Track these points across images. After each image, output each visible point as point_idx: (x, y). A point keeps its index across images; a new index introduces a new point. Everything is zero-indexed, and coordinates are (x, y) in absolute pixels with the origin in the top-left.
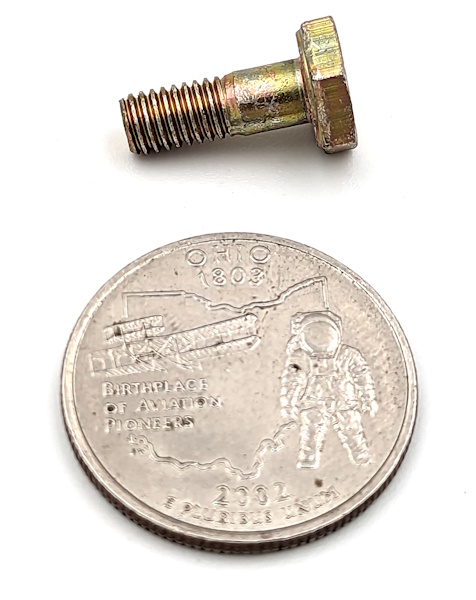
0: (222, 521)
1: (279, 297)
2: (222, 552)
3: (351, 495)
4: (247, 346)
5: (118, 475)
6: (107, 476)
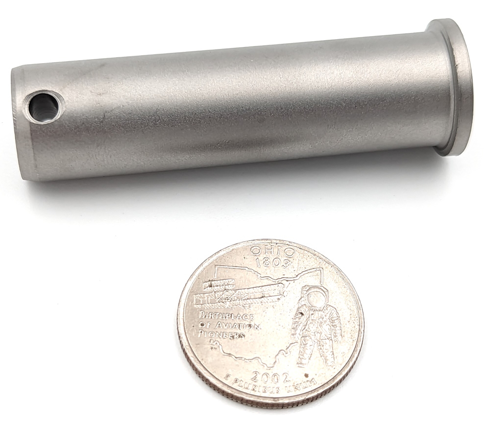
0: (254, 390)
1: (297, 276)
2: (252, 406)
3: (323, 384)
4: (277, 300)
5: (202, 359)
6: (196, 359)
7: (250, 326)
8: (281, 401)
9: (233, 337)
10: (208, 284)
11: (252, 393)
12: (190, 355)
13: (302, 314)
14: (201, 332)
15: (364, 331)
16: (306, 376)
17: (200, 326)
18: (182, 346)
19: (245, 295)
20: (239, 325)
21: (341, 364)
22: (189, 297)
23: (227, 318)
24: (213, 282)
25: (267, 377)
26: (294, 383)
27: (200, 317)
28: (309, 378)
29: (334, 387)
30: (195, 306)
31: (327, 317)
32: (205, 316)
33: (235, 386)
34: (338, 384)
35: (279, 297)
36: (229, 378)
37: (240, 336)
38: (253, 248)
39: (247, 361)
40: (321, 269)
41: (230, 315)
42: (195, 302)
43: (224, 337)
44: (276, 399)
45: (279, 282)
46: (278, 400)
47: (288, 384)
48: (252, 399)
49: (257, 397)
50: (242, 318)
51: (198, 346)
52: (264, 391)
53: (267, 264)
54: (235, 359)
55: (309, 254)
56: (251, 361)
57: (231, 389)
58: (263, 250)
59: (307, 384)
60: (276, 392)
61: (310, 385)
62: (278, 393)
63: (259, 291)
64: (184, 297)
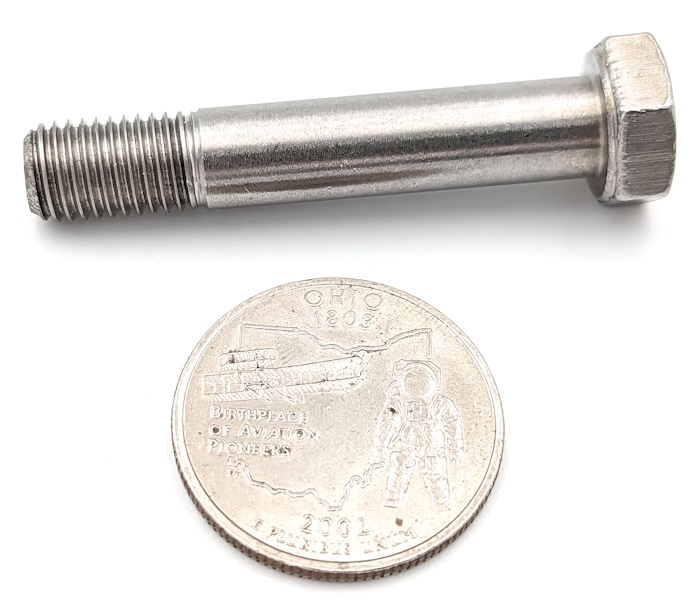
7: (300, 432)
8: (352, 569)
9: (269, 452)
10: (227, 358)
11: (303, 553)
12: (193, 483)
13: (392, 410)
14: (213, 443)
15: (503, 441)
16: (399, 522)
17: (211, 432)
18: (179, 467)
19: (293, 376)
20: (281, 431)
21: (461, 502)
22: (193, 380)
23: (260, 418)
24: (236, 355)
25: (329, 524)
26: (376, 536)
27: (212, 416)
28: (403, 528)
29: (447, 543)
30: (204, 397)
31: (439, 416)
32: (222, 415)
33: (272, 541)
34: (454, 538)
35: (353, 381)
36: (261, 527)
37: (281, 451)
38: (309, 294)
39: (295, 495)
40: (427, 331)
41: (265, 414)
42: (203, 391)
43: (253, 452)
44: (343, 565)
45: (354, 353)
46: (348, 567)
47: (365, 539)
48: (302, 564)
49: (308, 561)
50: (286, 418)
51: (207, 468)
52: (321, 550)
53: (332, 322)
54: (274, 492)
55: (407, 304)
56: (300, 495)
57: (264, 546)
58: (327, 298)
59: (400, 538)
60: (343, 551)
61: (406, 538)
62: (348, 554)
63: (317, 370)
64: (185, 380)
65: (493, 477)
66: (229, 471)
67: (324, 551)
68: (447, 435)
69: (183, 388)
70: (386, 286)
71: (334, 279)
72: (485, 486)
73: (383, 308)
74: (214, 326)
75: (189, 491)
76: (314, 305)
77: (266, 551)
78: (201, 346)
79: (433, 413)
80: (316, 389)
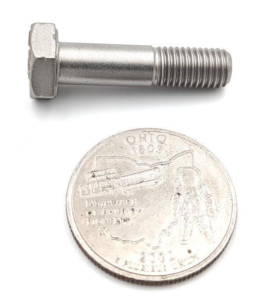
0: (142, 270)
1: (170, 159)
3: (205, 258)
4: (155, 184)
6: (87, 246)
7: (133, 210)
9: (119, 222)
11: (142, 273)
13: (178, 194)
14: (89, 220)
16: (189, 252)
17: (88, 214)
19: (126, 181)
20: (123, 210)
22: (75, 188)
25: (154, 257)
26: (179, 260)
27: (87, 206)
28: (192, 254)
29: (215, 260)
31: (202, 195)
32: (92, 205)
33: (126, 268)
35: (156, 181)
36: (119, 261)
37: (125, 220)
38: (128, 138)
39: (134, 243)
40: (191, 151)
41: (114, 202)
42: (81, 193)
43: (110, 222)
44: (164, 277)
45: (155, 167)
46: (167, 278)
47: (173, 262)
48: (143, 278)
49: (146, 277)
50: (125, 203)
51: (88, 233)
52: (151, 270)
53: (142, 151)
54: (123, 242)
55: (179, 138)
56: (137, 242)
57: (122, 271)
58: (137, 139)
59: (191, 260)
60: (163, 270)
61: (194, 260)
62: (165, 270)
63: (138, 177)
64: (71, 188)
65: (234, 224)
66: (99, 234)
67: (153, 271)
68: (208, 204)
69: (70, 193)
70: (167, 130)
71: (140, 129)
72: (231, 228)
73: (167, 142)
74: (82, 160)
75: (80, 246)
76: (131, 144)
77: (123, 273)
78: (77, 170)
79: (199, 193)
80: (138, 187)
